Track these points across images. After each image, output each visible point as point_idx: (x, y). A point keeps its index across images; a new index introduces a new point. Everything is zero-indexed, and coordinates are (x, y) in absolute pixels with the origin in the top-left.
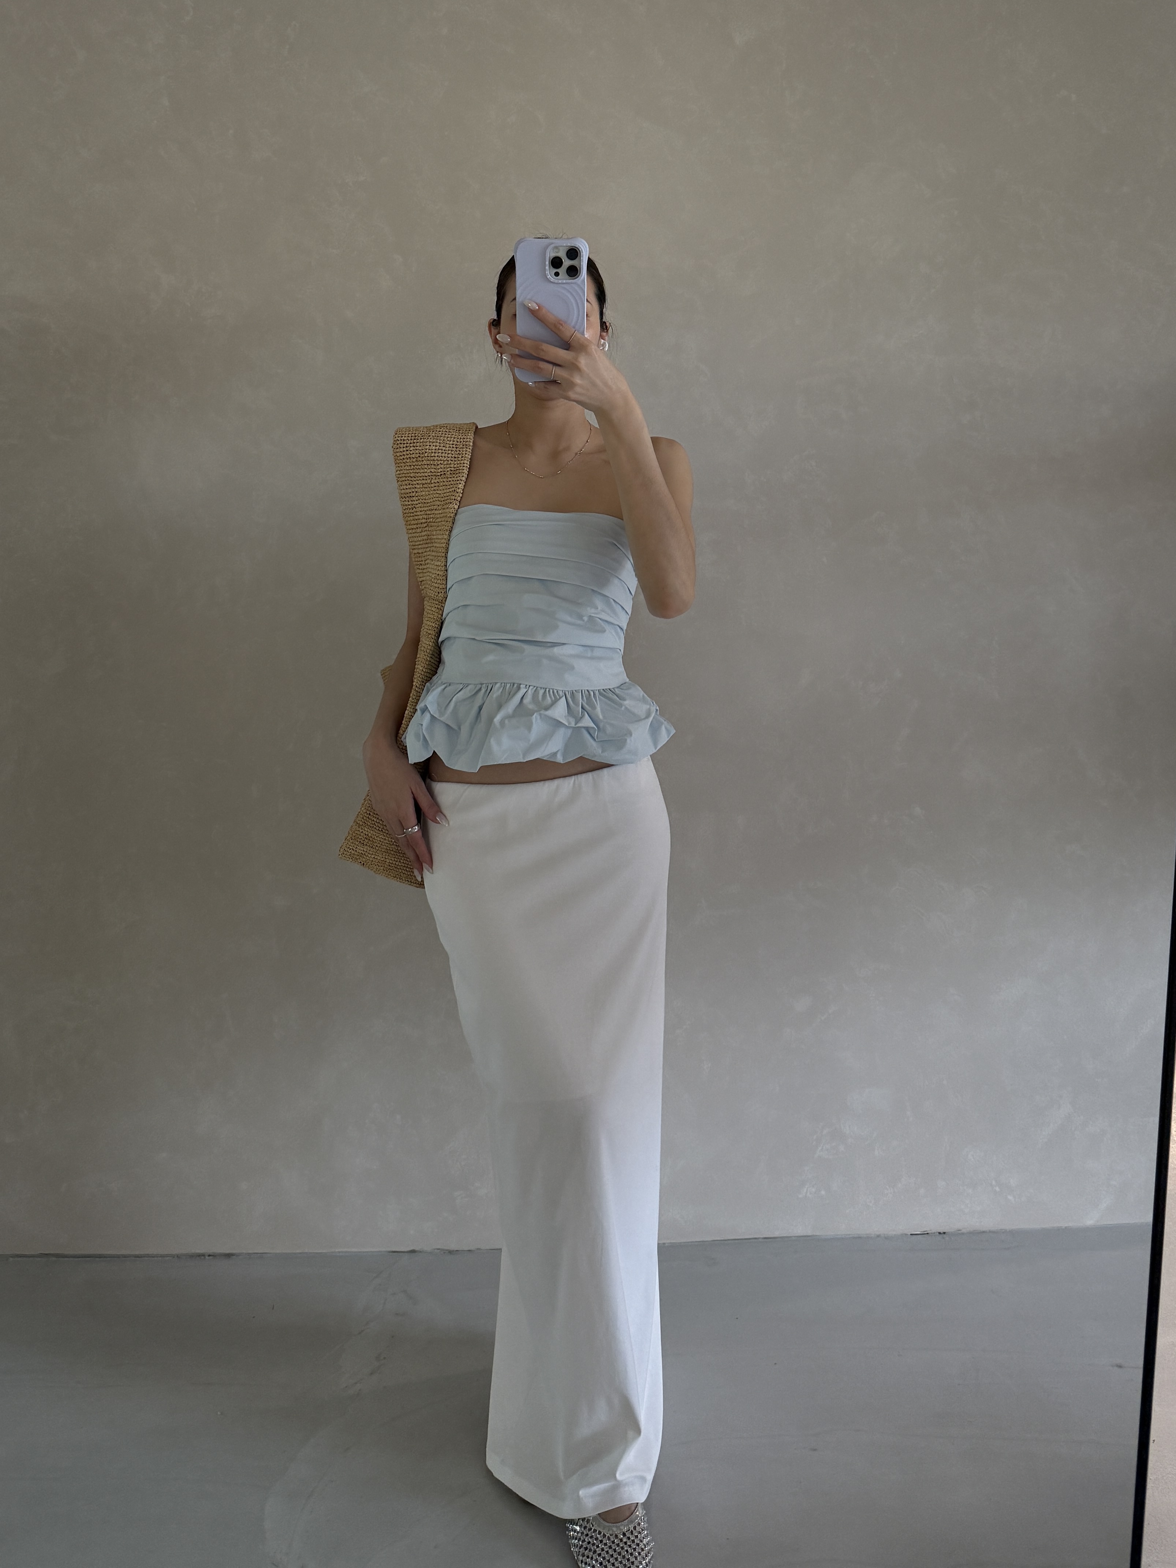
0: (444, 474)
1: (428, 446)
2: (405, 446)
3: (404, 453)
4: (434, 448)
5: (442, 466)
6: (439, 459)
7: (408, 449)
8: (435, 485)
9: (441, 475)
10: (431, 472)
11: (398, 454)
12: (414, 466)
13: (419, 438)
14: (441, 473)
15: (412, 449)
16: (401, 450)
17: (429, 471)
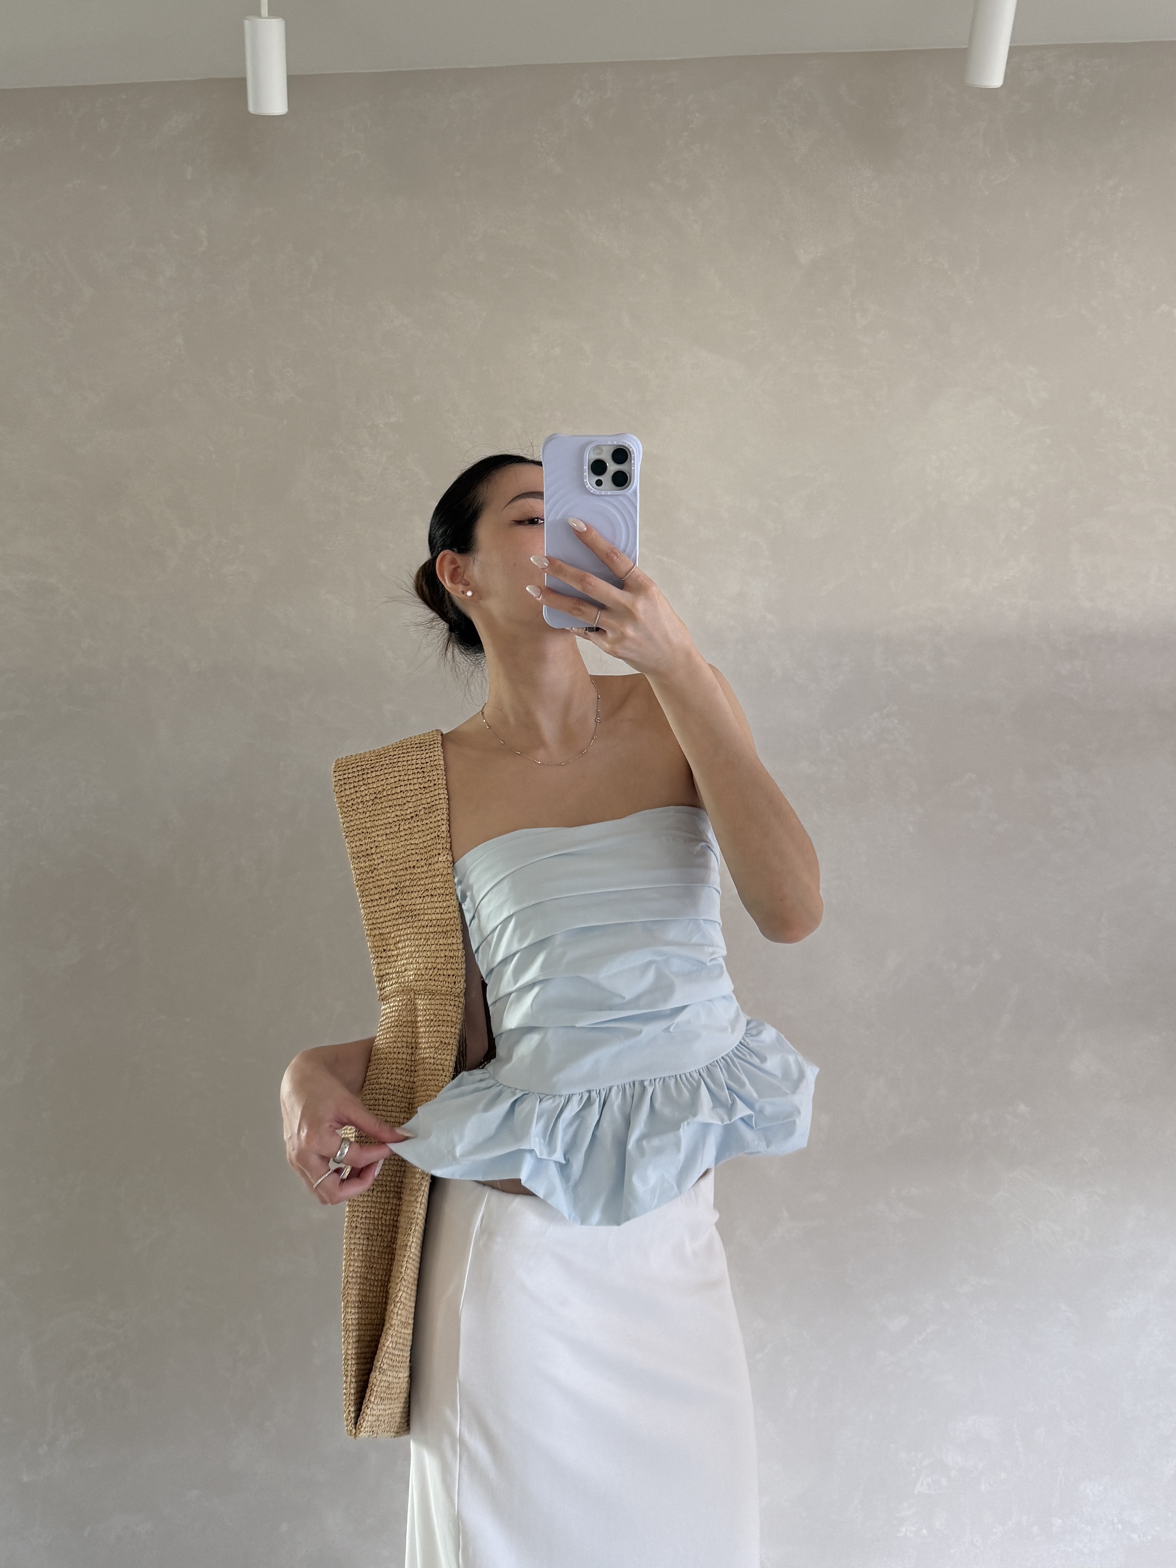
0: (417, 815)
1: (384, 781)
2: (352, 786)
3: (353, 796)
4: (392, 781)
5: (410, 805)
6: (404, 796)
7: (357, 789)
8: (407, 832)
9: (412, 817)
10: (397, 816)
11: (344, 800)
12: (370, 812)
13: (369, 772)
14: (412, 815)
15: (362, 789)
16: (348, 792)
17: (393, 815)
